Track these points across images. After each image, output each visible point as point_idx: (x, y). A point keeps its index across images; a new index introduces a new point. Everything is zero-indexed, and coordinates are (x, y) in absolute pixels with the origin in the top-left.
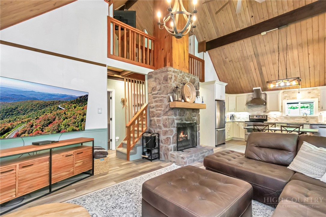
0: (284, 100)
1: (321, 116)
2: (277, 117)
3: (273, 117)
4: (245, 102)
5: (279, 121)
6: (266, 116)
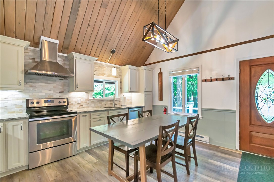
1: (124, 98)
3: (76, 100)
5: (84, 107)
6: (66, 100)
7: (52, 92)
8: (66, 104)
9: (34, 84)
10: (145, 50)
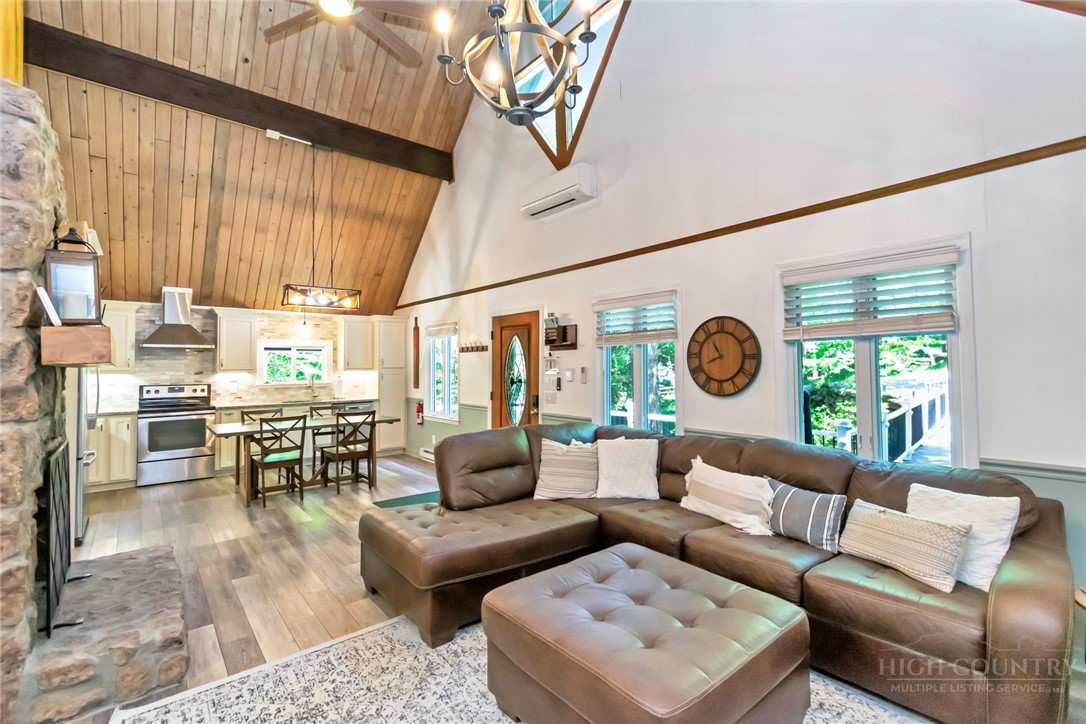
0: (261, 337)
2: (240, 387)
3: (228, 388)
4: (132, 338)
5: (245, 401)
6: (206, 388)
7: (182, 373)
8: (205, 394)
9: (152, 362)
10: (384, 281)
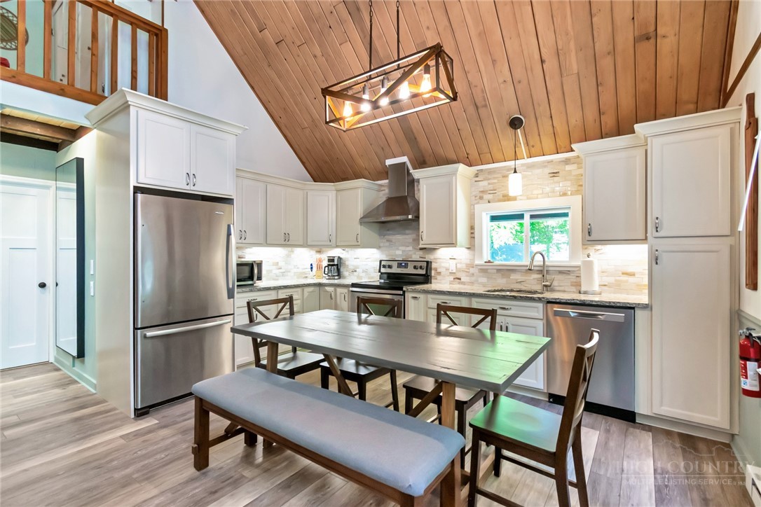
0: (478, 203)
1: (589, 265)
2: (459, 266)
3: (447, 266)
4: (359, 212)
5: (464, 283)
6: (425, 264)
